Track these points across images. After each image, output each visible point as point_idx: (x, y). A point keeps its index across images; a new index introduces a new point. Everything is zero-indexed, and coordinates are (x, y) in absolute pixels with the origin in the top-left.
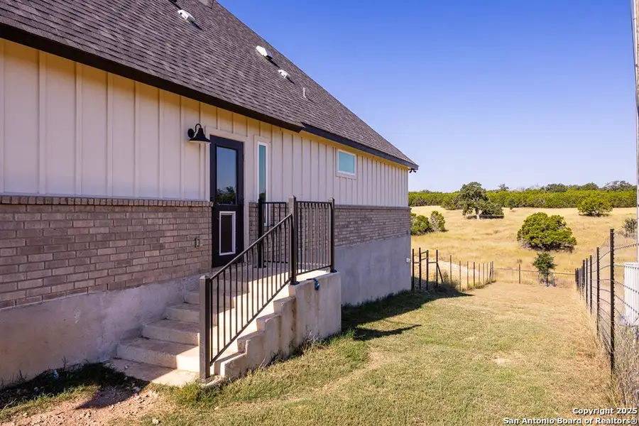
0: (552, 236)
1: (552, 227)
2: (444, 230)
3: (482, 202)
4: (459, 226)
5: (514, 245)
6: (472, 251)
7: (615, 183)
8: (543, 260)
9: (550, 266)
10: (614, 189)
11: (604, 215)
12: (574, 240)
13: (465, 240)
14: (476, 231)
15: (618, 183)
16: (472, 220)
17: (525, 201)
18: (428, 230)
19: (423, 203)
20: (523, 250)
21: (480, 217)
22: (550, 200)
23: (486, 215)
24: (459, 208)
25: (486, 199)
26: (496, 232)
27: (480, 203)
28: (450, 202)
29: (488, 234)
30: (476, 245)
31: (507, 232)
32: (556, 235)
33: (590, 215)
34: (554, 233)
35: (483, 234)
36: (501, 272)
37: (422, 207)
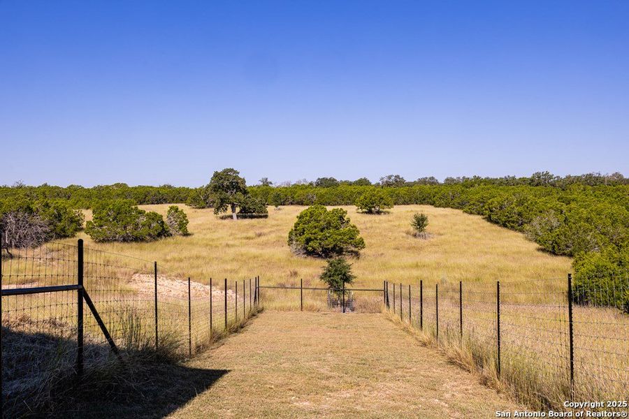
0: (335, 236)
1: (334, 225)
2: (186, 234)
3: (240, 196)
4: (209, 229)
5: (283, 252)
6: (225, 262)
7: (390, 177)
8: (336, 271)
9: (347, 279)
10: (389, 184)
11: (385, 213)
12: (362, 242)
13: (216, 247)
14: (231, 234)
15: (393, 178)
16: (226, 222)
17: (293, 197)
18: (163, 233)
19: (160, 200)
20: (295, 258)
21: (238, 217)
22: (322, 196)
23: (246, 213)
24: (210, 207)
25: (245, 192)
26: (260, 235)
27: (238, 197)
28: (198, 199)
29: (247, 238)
30: (231, 252)
31: (273, 235)
32: (340, 235)
33: (370, 212)
34: (337, 232)
35: (241, 238)
36: (269, 293)
37: (160, 205)
